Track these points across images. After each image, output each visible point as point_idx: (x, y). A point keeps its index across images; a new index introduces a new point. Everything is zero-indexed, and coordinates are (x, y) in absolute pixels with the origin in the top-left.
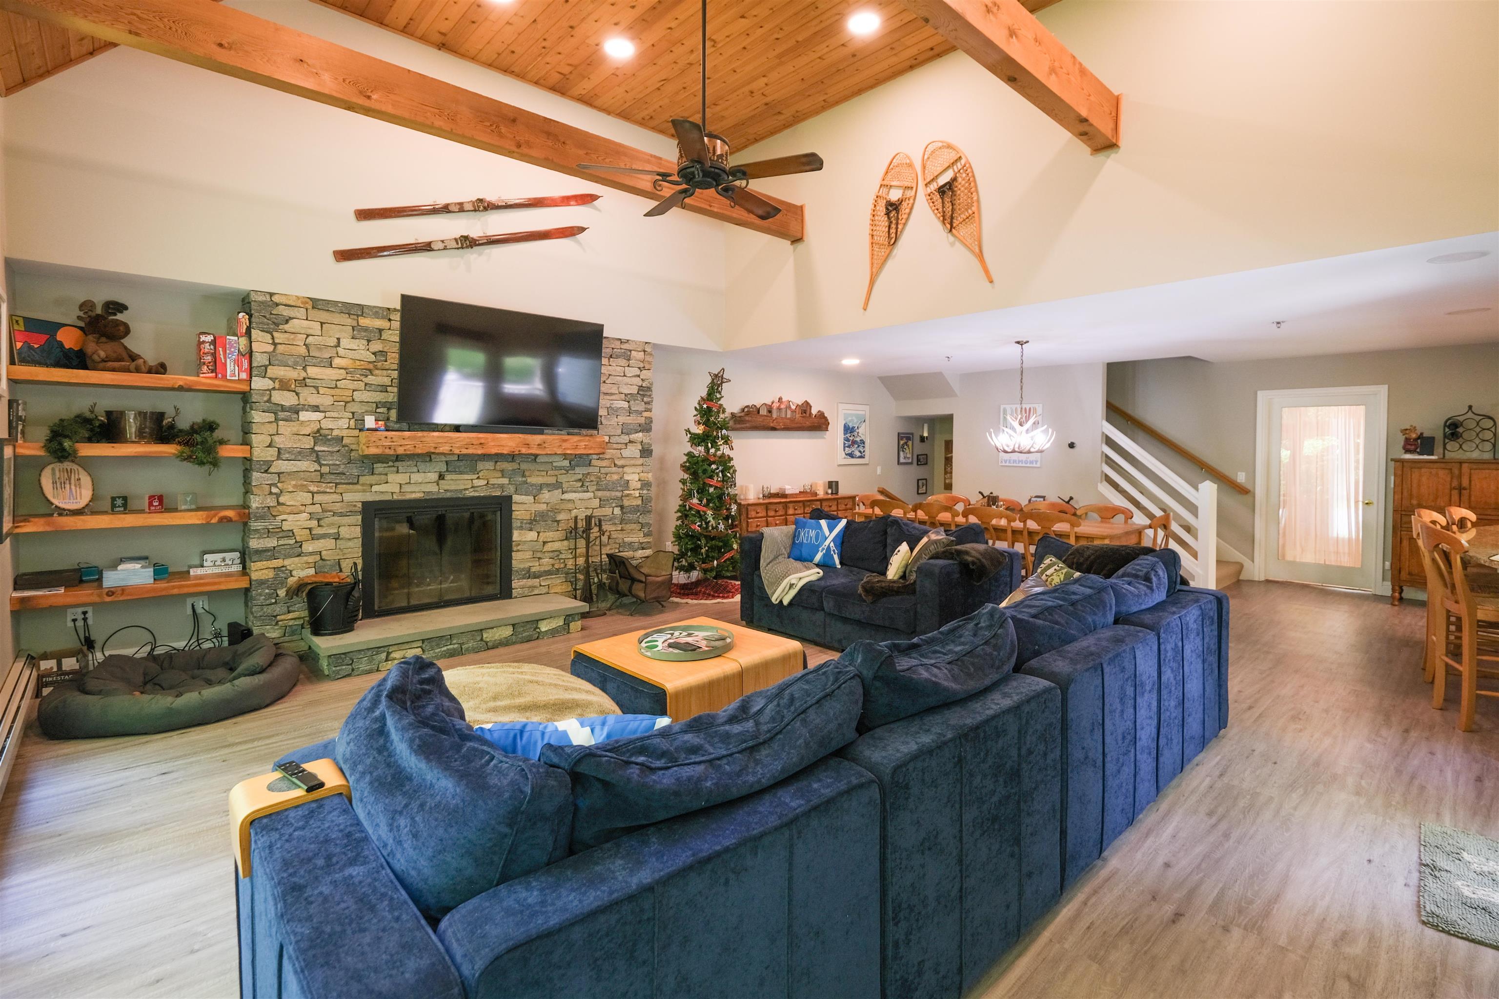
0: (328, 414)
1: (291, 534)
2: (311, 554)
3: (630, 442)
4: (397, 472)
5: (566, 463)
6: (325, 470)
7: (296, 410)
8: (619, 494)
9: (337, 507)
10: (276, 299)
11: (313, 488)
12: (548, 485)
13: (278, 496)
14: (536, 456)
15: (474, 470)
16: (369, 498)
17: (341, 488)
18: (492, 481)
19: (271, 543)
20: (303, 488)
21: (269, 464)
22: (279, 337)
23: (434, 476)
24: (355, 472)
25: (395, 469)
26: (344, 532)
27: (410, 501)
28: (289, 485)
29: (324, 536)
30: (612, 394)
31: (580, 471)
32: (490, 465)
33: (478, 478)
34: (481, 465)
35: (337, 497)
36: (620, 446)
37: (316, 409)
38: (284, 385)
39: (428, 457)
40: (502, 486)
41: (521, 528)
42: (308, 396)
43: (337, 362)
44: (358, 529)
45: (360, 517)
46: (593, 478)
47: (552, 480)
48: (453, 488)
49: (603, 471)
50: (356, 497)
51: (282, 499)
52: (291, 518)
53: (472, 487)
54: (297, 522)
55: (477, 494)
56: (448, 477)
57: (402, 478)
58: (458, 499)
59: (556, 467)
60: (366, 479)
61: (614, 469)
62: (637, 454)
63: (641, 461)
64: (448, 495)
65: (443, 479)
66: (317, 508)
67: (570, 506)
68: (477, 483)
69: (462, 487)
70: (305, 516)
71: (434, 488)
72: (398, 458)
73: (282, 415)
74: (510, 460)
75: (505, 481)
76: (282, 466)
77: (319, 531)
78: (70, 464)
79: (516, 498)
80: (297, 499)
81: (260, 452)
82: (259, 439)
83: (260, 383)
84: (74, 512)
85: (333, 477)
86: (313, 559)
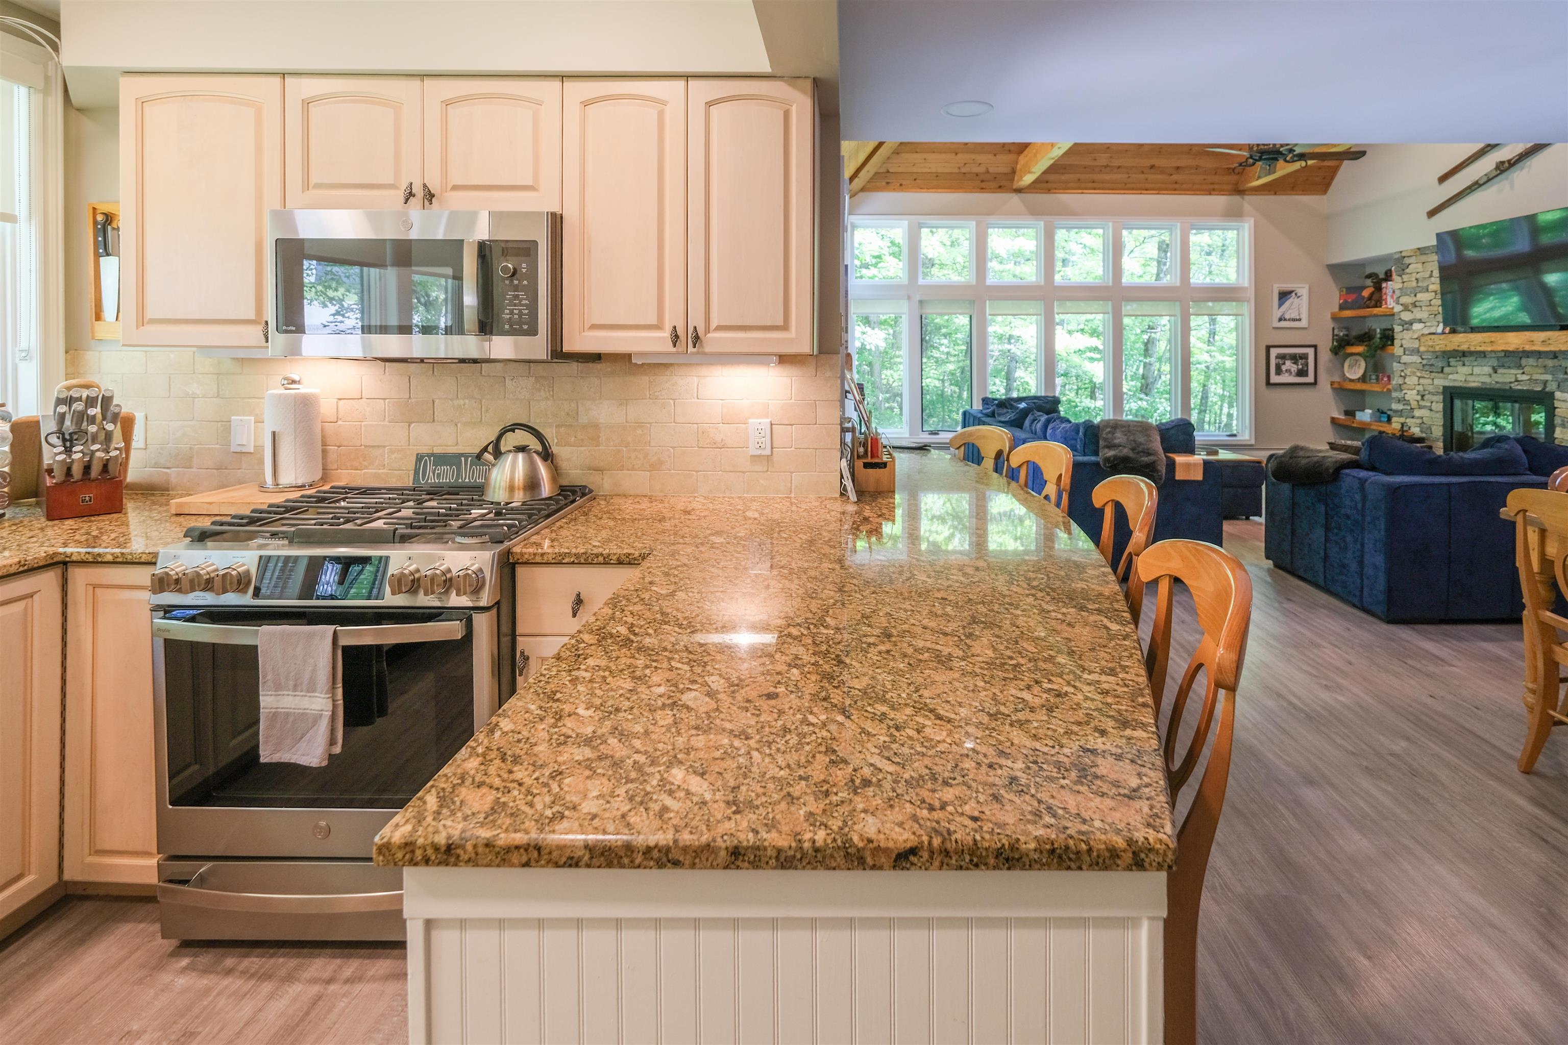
0: (1427, 324)
1: (1407, 403)
2: (1418, 418)
4: (1464, 365)
6: (1425, 362)
7: (1411, 323)
9: (1430, 388)
10: (1403, 254)
11: (1419, 374)
13: (1405, 378)
15: (1520, 367)
16: (1449, 384)
17: (1433, 374)
18: (1535, 377)
19: (1400, 407)
20: (1414, 373)
21: (1400, 357)
22: (1405, 277)
23: (1487, 370)
24: (1440, 364)
25: (1461, 363)
26: (1434, 406)
27: (1470, 388)
28: (1408, 372)
29: (1424, 407)
32: (1531, 361)
33: (1523, 373)
34: (1524, 362)
35: (1430, 381)
37: (1420, 321)
38: (1406, 308)
39: (1483, 354)
40: (1545, 383)
41: (1560, 424)
42: (1418, 314)
43: (1432, 287)
44: (1441, 405)
45: (1441, 397)
48: (1501, 380)
50: (1441, 382)
51: (1406, 380)
52: (1409, 392)
53: (1517, 381)
54: (1412, 395)
55: (1519, 387)
56: (1500, 371)
57: (1466, 370)
58: (1505, 390)
60: (1446, 370)
64: (1498, 386)
65: (1496, 372)
66: (1420, 388)
68: (1520, 377)
69: (1509, 380)
70: (1415, 392)
71: (1488, 380)
72: (1464, 354)
73: (1405, 326)
74: (1551, 356)
75: (1549, 377)
76: (1405, 359)
77: (1422, 403)
78: (1357, 357)
79: (1558, 395)
80: (1412, 380)
81: (1397, 350)
82: (1397, 342)
83: (1398, 308)
84: (1351, 381)
85: (1428, 367)
86: (1419, 421)
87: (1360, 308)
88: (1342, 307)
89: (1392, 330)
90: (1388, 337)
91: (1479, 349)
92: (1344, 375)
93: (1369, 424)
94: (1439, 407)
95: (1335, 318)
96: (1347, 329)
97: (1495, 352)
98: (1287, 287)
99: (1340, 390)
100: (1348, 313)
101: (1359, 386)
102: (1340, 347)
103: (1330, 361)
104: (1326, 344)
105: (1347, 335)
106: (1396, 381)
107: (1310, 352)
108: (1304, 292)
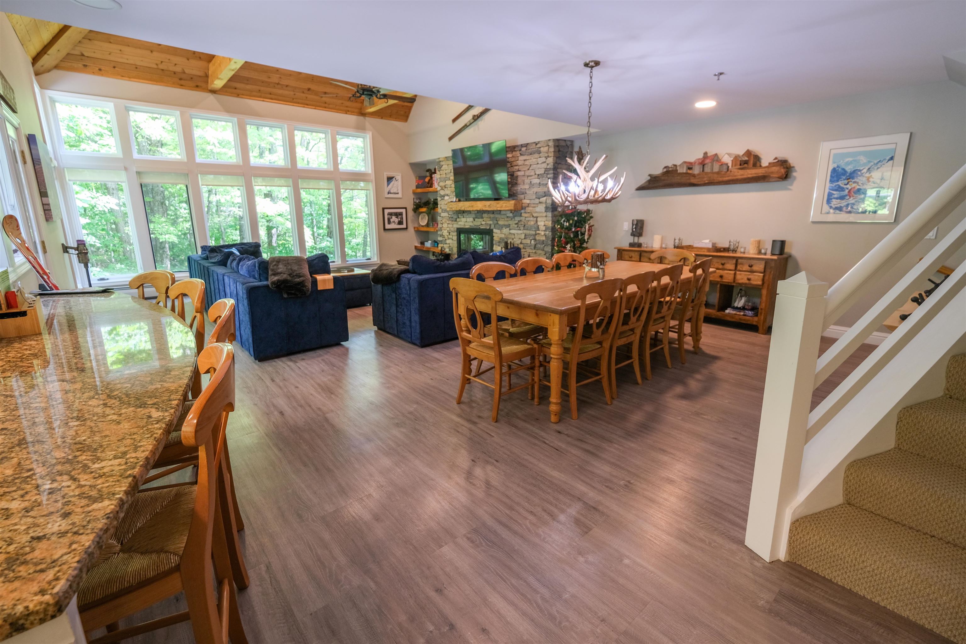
0: (450, 197)
1: (444, 237)
3: (540, 203)
5: (511, 215)
6: (449, 216)
7: (444, 196)
8: (534, 233)
9: (452, 229)
10: (440, 160)
11: (448, 222)
12: (505, 225)
13: (443, 224)
14: (500, 211)
15: (482, 218)
16: (459, 227)
17: (453, 222)
18: (487, 222)
19: (441, 239)
20: (446, 222)
21: (440, 213)
23: (472, 219)
24: (455, 217)
25: (462, 216)
27: (466, 228)
28: (444, 221)
29: (450, 239)
30: (531, 176)
31: (517, 219)
32: (485, 215)
33: (483, 221)
34: (483, 215)
35: (452, 226)
36: (534, 205)
37: (447, 195)
38: (442, 188)
39: (469, 212)
40: (490, 225)
41: (496, 244)
42: (446, 191)
45: (456, 233)
46: (523, 223)
47: (506, 223)
48: (476, 224)
49: (527, 219)
50: (456, 226)
52: (444, 231)
53: (481, 224)
54: (445, 233)
55: (482, 227)
56: (476, 220)
57: (464, 220)
58: (478, 229)
59: (507, 217)
60: (458, 220)
61: (532, 219)
62: (543, 210)
63: (545, 214)
64: (475, 227)
65: (474, 221)
66: (448, 229)
67: (513, 237)
68: (483, 223)
69: (479, 224)
70: (446, 231)
71: (471, 224)
73: (442, 198)
74: (491, 213)
75: (491, 222)
76: (443, 215)
77: (449, 237)
78: (425, 214)
79: (495, 230)
80: (445, 225)
81: (439, 210)
82: (439, 206)
83: (439, 188)
84: (423, 226)
85: (451, 218)
86: (448, 245)
87: (425, 188)
88: (417, 187)
89: (437, 199)
90: (436, 203)
91: (468, 209)
92: (419, 223)
93: (430, 248)
94: (455, 238)
95: (414, 193)
96: (420, 199)
97: (474, 211)
98: (391, 174)
99: (418, 231)
100: (419, 190)
101: (425, 229)
102: (417, 208)
103: (413, 216)
104: (410, 207)
105: (420, 202)
106: (440, 226)
107: (404, 211)
108: (399, 177)
